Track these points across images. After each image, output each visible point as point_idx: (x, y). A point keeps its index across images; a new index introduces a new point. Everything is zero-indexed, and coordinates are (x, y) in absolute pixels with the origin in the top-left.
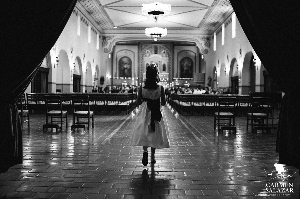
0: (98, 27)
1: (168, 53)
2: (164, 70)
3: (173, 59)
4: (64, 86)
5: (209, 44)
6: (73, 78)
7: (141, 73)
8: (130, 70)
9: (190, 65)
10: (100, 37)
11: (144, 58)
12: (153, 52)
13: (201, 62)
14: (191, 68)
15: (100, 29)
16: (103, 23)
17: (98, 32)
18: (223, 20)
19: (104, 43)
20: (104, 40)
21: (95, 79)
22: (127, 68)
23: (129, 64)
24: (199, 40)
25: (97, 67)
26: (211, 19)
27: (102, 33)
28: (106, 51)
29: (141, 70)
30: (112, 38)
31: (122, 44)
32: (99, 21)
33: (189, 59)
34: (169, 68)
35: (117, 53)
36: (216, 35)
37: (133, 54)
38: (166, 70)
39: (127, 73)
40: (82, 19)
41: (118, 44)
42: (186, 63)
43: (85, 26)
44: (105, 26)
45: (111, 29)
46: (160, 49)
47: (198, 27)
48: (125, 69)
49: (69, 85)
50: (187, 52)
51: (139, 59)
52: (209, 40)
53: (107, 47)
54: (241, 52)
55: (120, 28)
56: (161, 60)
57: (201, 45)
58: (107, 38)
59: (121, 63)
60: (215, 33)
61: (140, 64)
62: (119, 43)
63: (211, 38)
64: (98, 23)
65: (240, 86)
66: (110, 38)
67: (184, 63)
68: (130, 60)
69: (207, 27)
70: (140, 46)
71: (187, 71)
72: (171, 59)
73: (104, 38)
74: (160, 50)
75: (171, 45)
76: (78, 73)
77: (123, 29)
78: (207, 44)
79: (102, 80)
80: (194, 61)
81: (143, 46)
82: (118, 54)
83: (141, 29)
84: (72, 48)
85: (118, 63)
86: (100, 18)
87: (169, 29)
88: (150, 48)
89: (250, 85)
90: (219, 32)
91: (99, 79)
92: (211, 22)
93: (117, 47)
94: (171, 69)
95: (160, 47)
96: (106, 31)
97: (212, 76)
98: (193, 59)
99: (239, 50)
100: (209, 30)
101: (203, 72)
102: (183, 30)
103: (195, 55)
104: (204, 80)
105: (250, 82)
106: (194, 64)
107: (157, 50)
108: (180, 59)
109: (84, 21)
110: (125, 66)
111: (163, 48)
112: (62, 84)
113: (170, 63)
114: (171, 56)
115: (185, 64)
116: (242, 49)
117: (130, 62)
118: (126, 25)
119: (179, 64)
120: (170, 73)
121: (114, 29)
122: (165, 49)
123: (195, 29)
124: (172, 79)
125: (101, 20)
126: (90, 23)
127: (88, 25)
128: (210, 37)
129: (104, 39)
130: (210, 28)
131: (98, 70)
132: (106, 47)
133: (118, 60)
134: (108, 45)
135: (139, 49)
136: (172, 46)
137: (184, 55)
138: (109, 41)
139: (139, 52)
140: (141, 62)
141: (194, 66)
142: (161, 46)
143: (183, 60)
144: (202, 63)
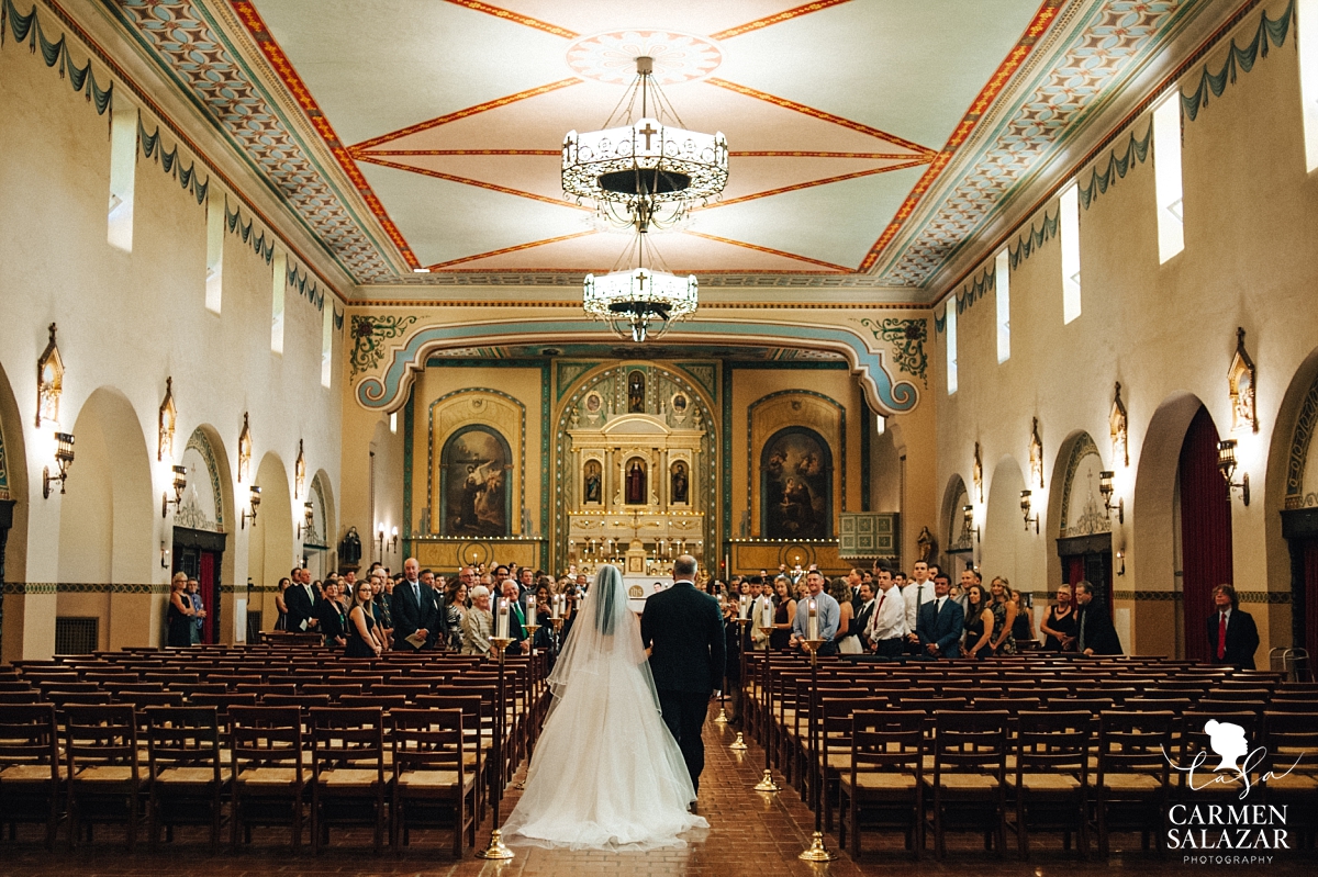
0: (330, 269)
1: (699, 405)
2: (680, 494)
3: (727, 437)
4: (114, 594)
5: (918, 357)
6: (169, 552)
7: (560, 510)
8: (499, 496)
9: (814, 468)
10: (339, 321)
11: (576, 431)
12: (623, 402)
13: (873, 453)
14: (821, 482)
15: (342, 281)
16: (356, 248)
17: (329, 296)
18: (1002, 227)
19: (360, 353)
20: (363, 340)
21: (310, 547)
22: (483, 487)
23: (493, 467)
24: (866, 335)
25: (319, 484)
26: (936, 225)
27: (350, 304)
28: (370, 396)
29: (560, 496)
30: (402, 331)
31: (459, 362)
32: (334, 235)
33: (807, 434)
34: (707, 485)
35: (432, 405)
36: (960, 307)
37: (516, 410)
38: (693, 491)
39: (484, 513)
40: (232, 221)
41: (434, 360)
42: (791, 460)
43: (257, 260)
44: (369, 264)
45: (398, 281)
46: (657, 383)
47: (863, 269)
48: (473, 488)
49: (147, 588)
50: (797, 398)
51: (546, 436)
52: (917, 335)
53: (378, 374)
54: (1121, 397)
55: (447, 272)
56: (661, 445)
57: (880, 363)
58: (378, 327)
59: (453, 458)
60: (951, 303)
61: (555, 462)
62: (444, 353)
63: (931, 326)
64: (330, 248)
65: (1124, 595)
66: (393, 327)
67: (784, 457)
68: (500, 443)
69: (911, 267)
70: (554, 369)
71: (800, 498)
72: (717, 436)
73: (364, 328)
74: (657, 392)
75: (714, 366)
76: (208, 521)
77: (462, 282)
78: (907, 359)
79: (350, 550)
80: (835, 449)
81: (570, 372)
82: (438, 409)
83: (560, 282)
84: (169, 381)
85: (437, 461)
86: (335, 221)
87: (709, 278)
88: (608, 378)
89: (1181, 589)
90: (976, 292)
91: (334, 549)
92: (931, 242)
93: (432, 374)
94: (717, 491)
95: (659, 374)
96: (371, 292)
97: (938, 529)
98: (830, 436)
99: (1112, 390)
100: (918, 282)
101: (889, 506)
102: (782, 283)
103: (843, 416)
104: (897, 550)
105: (1180, 568)
106: (836, 464)
107: (642, 388)
108: (762, 435)
109: (247, 232)
110: (477, 476)
111: (671, 378)
112: (108, 588)
113: (712, 457)
114: (716, 422)
115: (789, 464)
116: (1127, 381)
117: (501, 455)
118: (475, 257)
119: (757, 463)
120: (710, 511)
121: (418, 281)
122: (682, 387)
123: (845, 277)
124: (719, 540)
125: (342, 230)
126: (280, 248)
127: (269, 256)
128: (924, 322)
129: (360, 332)
130: (925, 275)
131: (330, 498)
132: (371, 373)
133: (440, 444)
134: (385, 364)
135: (546, 383)
136: (720, 369)
137: (781, 418)
138: (389, 346)
139: (546, 401)
140: (561, 456)
141: (836, 475)
142: (665, 367)
143: (776, 445)
144: (875, 455)
